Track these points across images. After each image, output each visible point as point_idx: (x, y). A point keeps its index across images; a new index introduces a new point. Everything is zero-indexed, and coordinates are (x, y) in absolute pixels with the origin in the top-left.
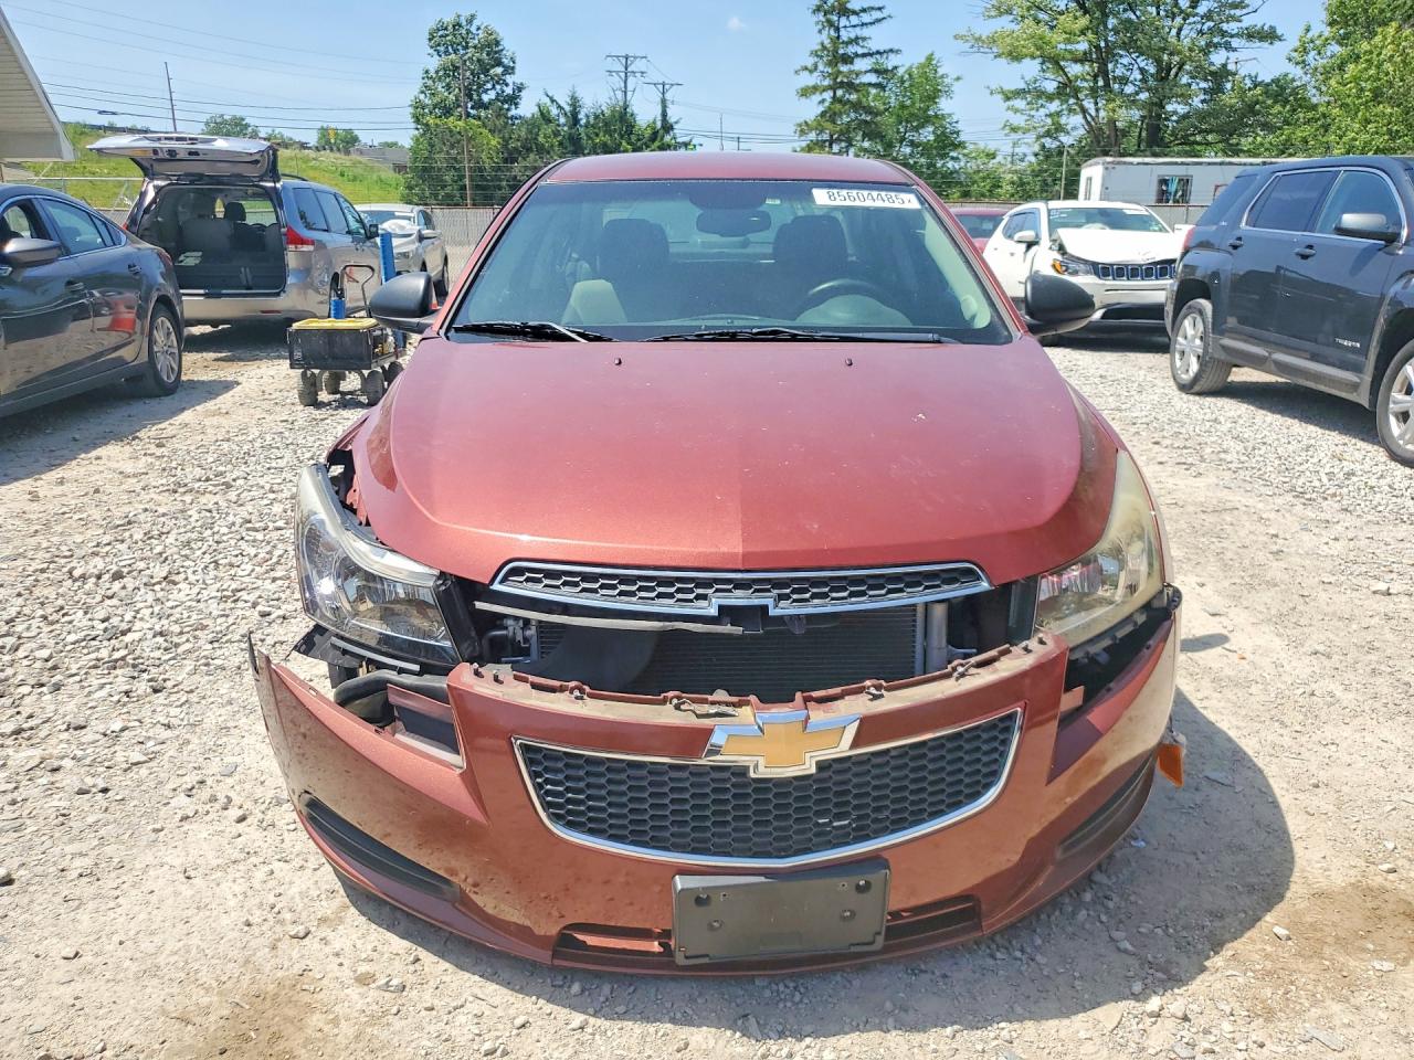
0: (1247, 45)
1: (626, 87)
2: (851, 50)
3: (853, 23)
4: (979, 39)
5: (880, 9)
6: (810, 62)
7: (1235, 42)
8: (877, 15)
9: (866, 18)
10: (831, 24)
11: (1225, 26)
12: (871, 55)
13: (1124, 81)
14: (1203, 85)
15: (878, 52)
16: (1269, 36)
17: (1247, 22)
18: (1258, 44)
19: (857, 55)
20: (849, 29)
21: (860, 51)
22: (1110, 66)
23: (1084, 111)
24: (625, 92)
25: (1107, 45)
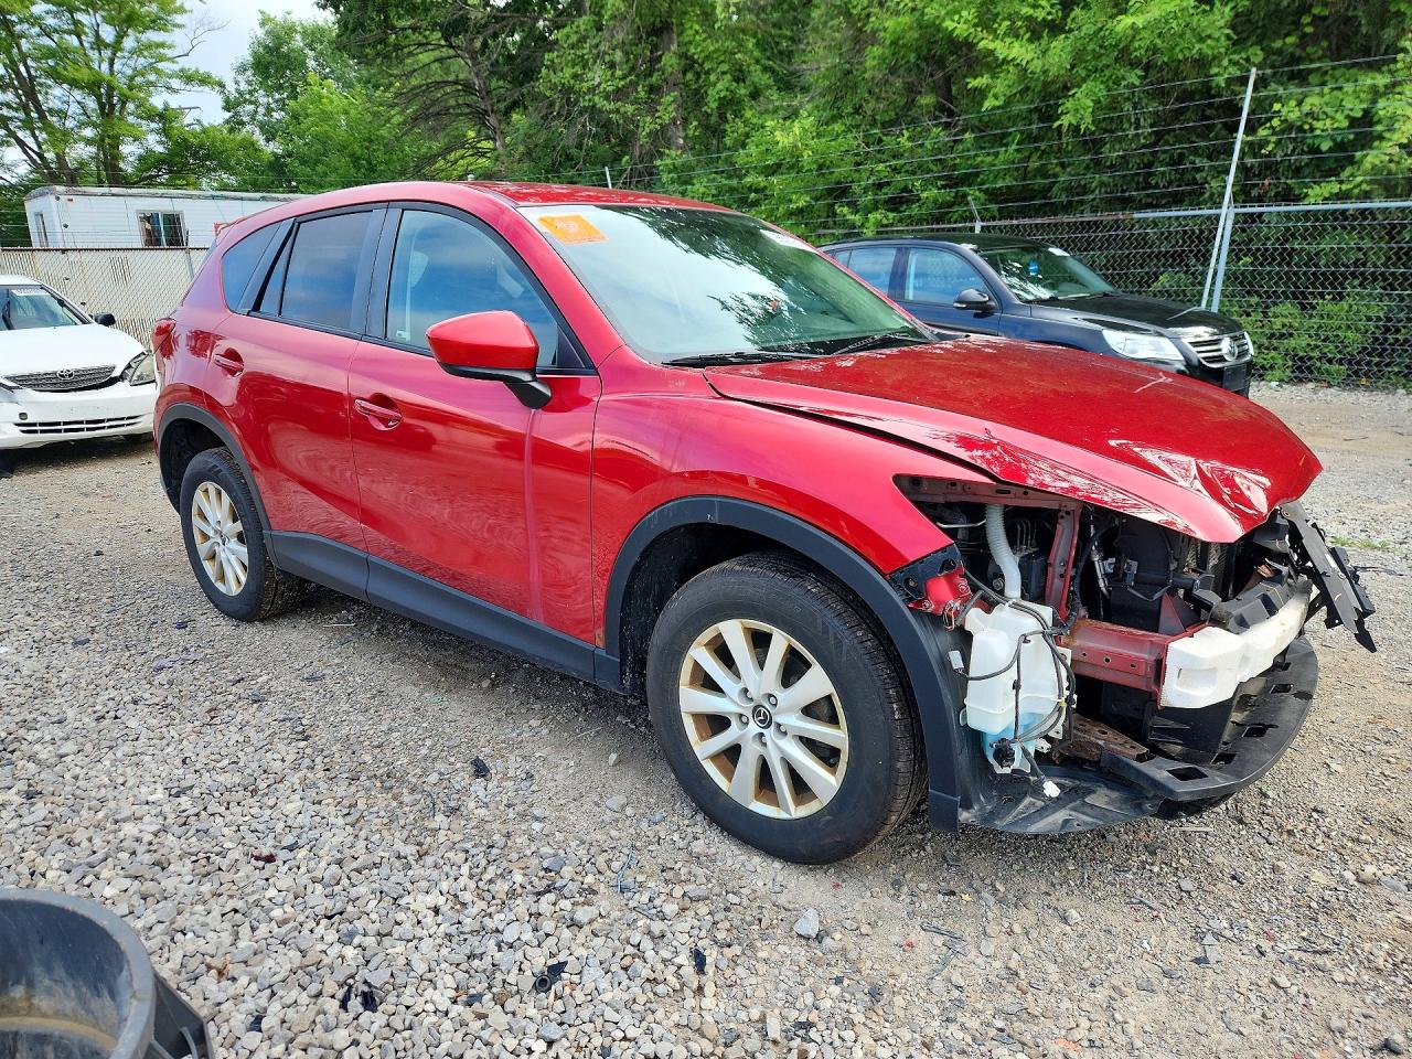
0: (188, 87)
7: (175, 83)
11: (160, 66)
13: (62, 115)
14: (153, 125)
16: (205, 80)
17: (183, 63)
18: (197, 88)
22: (40, 98)
23: (22, 144)
25: (28, 72)
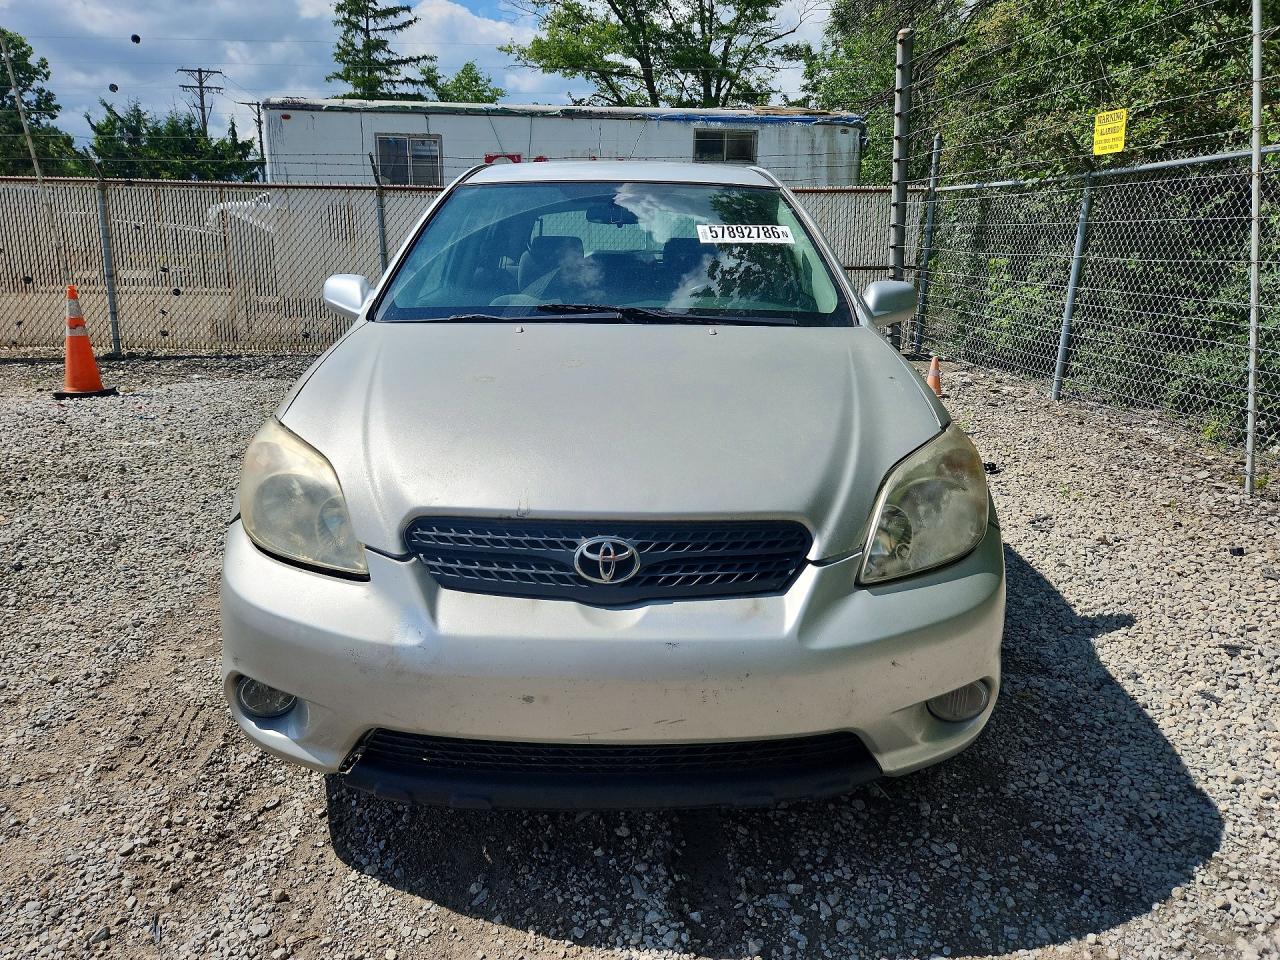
1: (202, 103)
2: (381, 56)
3: (382, 25)
4: (523, 51)
5: (408, 9)
6: (340, 68)
8: (404, 17)
9: (392, 20)
10: (356, 26)
12: (405, 62)
15: (411, 59)
19: (390, 63)
20: (380, 33)
21: (395, 58)
24: (203, 109)
